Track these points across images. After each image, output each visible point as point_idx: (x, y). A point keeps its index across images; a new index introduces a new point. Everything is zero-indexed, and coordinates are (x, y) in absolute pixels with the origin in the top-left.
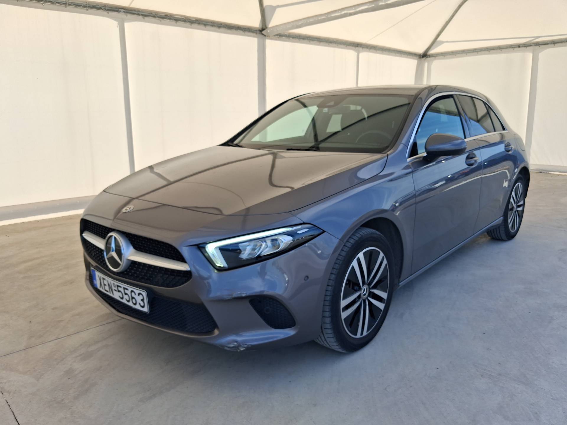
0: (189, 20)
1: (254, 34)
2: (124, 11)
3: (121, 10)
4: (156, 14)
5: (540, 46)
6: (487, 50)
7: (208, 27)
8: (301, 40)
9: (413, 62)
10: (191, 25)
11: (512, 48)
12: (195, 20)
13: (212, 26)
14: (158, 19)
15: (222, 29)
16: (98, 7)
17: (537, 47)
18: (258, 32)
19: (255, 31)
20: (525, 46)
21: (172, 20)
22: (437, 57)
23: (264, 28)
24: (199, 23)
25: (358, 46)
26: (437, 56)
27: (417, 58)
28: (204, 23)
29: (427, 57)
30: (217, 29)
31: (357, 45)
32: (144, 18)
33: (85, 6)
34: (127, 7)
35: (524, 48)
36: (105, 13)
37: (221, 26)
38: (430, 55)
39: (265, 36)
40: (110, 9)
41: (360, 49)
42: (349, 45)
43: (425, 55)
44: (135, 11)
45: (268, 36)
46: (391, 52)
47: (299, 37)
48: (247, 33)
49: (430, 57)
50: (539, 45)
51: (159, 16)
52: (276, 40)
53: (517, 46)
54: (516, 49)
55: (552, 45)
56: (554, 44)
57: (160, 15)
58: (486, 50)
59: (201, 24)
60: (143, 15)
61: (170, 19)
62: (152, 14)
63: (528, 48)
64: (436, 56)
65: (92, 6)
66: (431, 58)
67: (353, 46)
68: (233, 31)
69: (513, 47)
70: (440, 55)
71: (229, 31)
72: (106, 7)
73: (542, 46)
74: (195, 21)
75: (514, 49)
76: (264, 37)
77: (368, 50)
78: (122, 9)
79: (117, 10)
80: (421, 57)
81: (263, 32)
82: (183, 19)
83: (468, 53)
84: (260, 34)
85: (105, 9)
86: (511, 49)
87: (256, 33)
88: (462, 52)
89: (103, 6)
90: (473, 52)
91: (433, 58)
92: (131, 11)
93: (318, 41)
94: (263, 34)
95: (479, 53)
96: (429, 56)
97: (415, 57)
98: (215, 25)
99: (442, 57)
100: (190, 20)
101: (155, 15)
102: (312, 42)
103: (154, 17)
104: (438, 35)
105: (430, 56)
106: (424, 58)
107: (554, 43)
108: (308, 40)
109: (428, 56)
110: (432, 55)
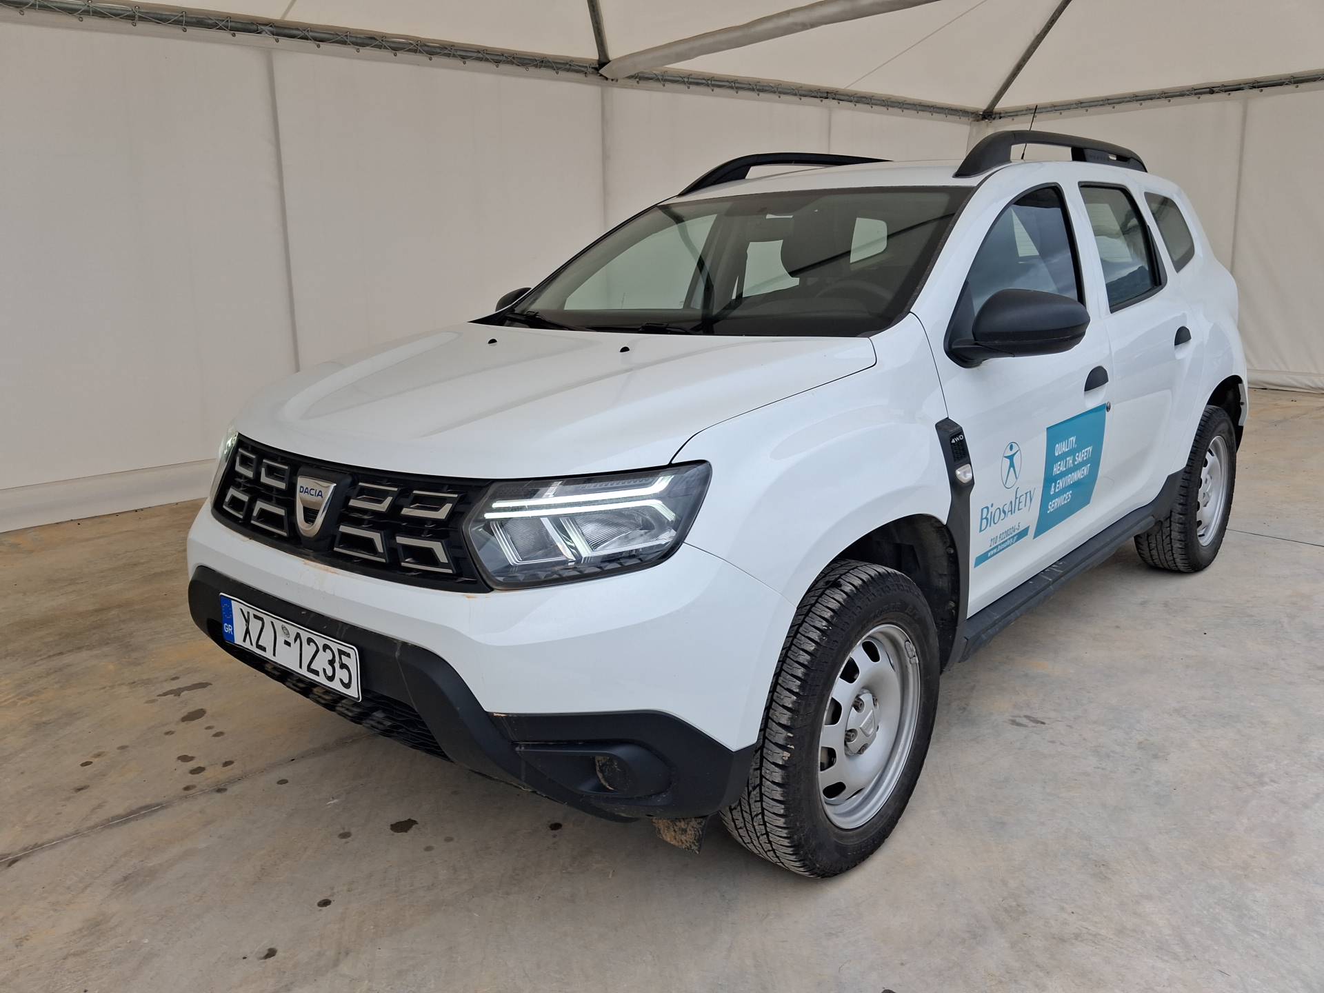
0: (426, 48)
1: (581, 76)
2: (271, 28)
3: (263, 27)
4: (346, 36)
5: (1261, 89)
6: (1137, 100)
7: (469, 63)
8: (692, 87)
9: (959, 130)
10: (430, 59)
11: (1196, 94)
12: (439, 47)
13: (480, 59)
14: (352, 46)
15: (502, 67)
16: (210, 22)
17: (1255, 91)
18: (590, 70)
19: (583, 69)
20: (1226, 91)
21: (385, 48)
22: (1016, 118)
23: (605, 61)
24: (448, 55)
25: (827, 98)
26: (1016, 115)
27: (971, 119)
28: (459, 53)
29: (994, 119)
30: (492, 66)
31: (825, 95)
32: (319, 46)
33: (177, 22)
34: (276, 21)
35: (1224, 95)
36: (226, 35)
37: (501, 58)
38: (1000, 113)
39: (607, 79)
40: (239, 26)
41: (836, 102)
42: (805, 96)
43: (988, 115)
44: (298, 29)
45: (612, 80)
46: (907, 109)
47: (686, 80)
48: (562, 74)
49: (1000, 118)
50: (1258, 88)
51: (354, 40)
52: (632, 87)
53: (1208, 90)
54: (1203, 97)
57: (356, 37)
58: (1135, 100)
59: (454, 56)
60: (315, 39)
61: (379, 47)
62: (337, 34)
63: (1232, 93)
65: (194, 20)
66: (1002, 119)
67: (816, 97)
68: (532, 70)
70: (1024, 112)
71: (522, 70)
72: (227, 21)
73: (1265, 89)
74: (438, 51)
75: (1199, 98)
76: (605, 81)
77: (851, 105)
78: (266, 25)
79: (254, 27)
80: (981, 117)
81: (601, 71)
82: (412, 44)
83: (1090, 106)
84: (593, 73)
85: (227, 28)
86: (1194, 98)
87: (586, 73)
88: (1075, 103)
89: (223, 21)
90: (1103, 104)
91: (1010, 119)
92: (286, 31)
93: (731, 88)
94: (601, 75)
95: (1117, 107)
96: (998, 116)
97: (964, 119)
98: (488, 57)
99: (1030, 117)
100: (426, 45)
101: (345, 38)
102: (717, 90)
103: (344, 43)
104: (1019, 67)
105: (1000, 116)
106: (986, 120)
108: (708, 85)
109: (996, 114)
110: (1006, 113)
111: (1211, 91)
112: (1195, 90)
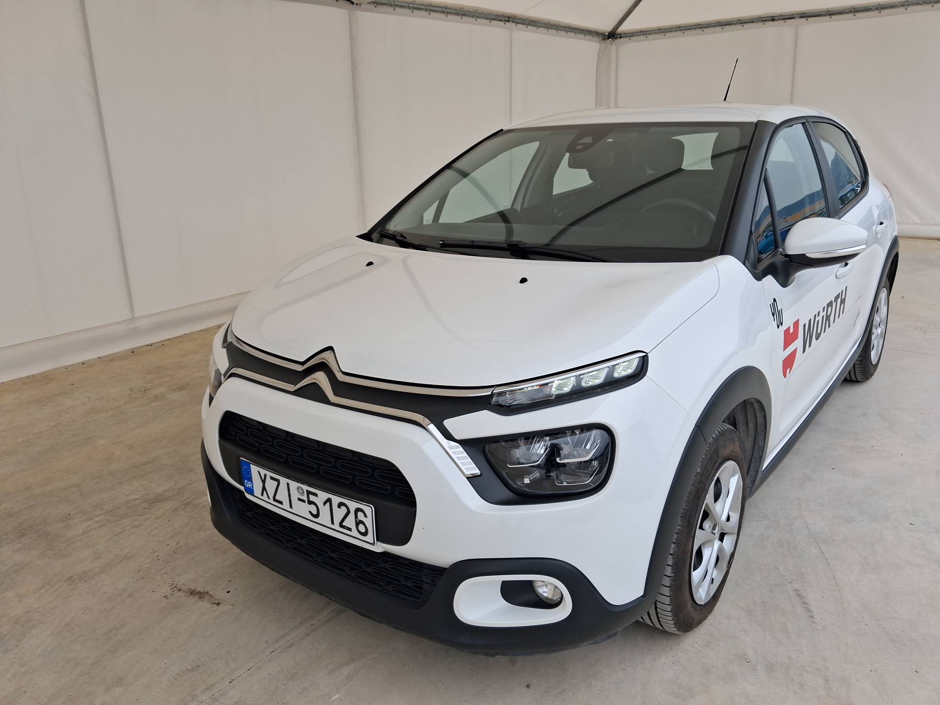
1: (334, 1)
5: (809, 18)
6: (720, 26)
8: (415, 11)
9: (592, 46)
11: (762, 21)
17: (803, 20)
20: (783, 19)
22: (632, 38)
25: (508, 21)
26: (633, 36)
27: (600, 39)
29: (616, 38)
31: (507, 19)
35: (781, 22)
38: (620, 34)
39: (353, 3)
41: (514, 24)
42: (493, 20)
43: (612, 35)
45: (357, 4)
46: (559, 30)
47: (411, 6)
49: (621, 37)
50: (805, 17)
52: (371, 11)
53: (771, 18)
54: (767, 23)
55: (827, 18)
56: (830, 16)
58: (718, 26)
63: (787, 21)
64: (631, 35)
66: (622, 39)
67: (501, 20)
69: (762, 19)
70: (638, 34)
75: (764, 24)
76: (352, 5)
77: (524, 27)
80: (607, 37)
83: (686, 30)
86: (761, 24)
88: (676, 28)
90: (695, 29)
91: (627, 39)
93: (443, 12)
94: (350, 1)
95: (706, 30)
96: (619, 36)
97: (595, 38)
99: (643, 37)
102: (432, 14)
106: (611, 39)
107: (830, 13)
108: (426, 10)
109: (618, 34)
110: (625, 34)
111: (773, 19)
112: (761, 18)
